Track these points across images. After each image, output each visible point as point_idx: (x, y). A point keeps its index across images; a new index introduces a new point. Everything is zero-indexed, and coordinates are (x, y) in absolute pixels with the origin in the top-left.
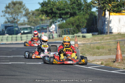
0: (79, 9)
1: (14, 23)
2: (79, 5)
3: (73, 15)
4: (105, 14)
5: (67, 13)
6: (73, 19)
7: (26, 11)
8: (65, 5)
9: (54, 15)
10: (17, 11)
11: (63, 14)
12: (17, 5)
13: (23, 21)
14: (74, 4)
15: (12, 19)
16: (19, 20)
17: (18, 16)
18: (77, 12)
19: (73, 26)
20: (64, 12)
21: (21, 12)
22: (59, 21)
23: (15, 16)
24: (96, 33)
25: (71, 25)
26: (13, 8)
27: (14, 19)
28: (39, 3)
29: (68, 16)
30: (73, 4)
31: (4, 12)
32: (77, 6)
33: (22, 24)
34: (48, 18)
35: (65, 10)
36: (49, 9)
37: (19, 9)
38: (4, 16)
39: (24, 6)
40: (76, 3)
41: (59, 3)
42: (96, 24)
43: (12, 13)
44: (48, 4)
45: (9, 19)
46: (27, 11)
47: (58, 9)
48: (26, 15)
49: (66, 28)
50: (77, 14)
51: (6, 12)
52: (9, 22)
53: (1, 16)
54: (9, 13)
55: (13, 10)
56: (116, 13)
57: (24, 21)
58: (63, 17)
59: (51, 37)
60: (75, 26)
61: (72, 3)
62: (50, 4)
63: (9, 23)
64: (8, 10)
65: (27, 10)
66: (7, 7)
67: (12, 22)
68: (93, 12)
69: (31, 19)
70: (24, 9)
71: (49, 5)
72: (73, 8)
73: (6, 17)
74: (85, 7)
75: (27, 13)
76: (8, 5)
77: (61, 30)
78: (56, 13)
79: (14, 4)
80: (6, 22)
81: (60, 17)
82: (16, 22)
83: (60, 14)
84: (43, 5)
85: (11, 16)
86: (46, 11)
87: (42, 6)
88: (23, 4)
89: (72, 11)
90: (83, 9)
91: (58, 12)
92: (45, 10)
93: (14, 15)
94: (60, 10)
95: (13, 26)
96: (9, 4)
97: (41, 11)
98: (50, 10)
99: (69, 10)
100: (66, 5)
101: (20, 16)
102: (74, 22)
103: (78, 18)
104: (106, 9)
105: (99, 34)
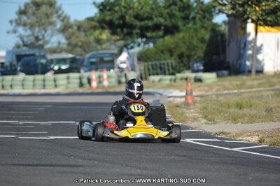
0: (186, 18)
1: (38, 47)
2: (184, 7)
3: (171, 30)
4: (244, 29)
5: (157, 27)
6: (171, 40)
7: (63, 21)
8: (152, 9)
9: (129, 30)
10: (44, 20)
11: (147, 28)
12: (44, 8)
13: (56, 45)
14: (173, 7)
15: (32, 39)
16: (48, 42)
17: (45, 31)
18: (180, 23)
19: (171, 56)
20: (150, 23)
21: (52, 24)
22: (139, 45)
24: (225, 72)
25: (167, 55)
26: (34, 14)
27: (37, 39)
28: (94, 3)
29: (161, 33)
30: (170, 5)
31: (14, 24)
32: (179, 11)
33: (54, 51)
34: (115, 37)
35: (152, 19)
36: (116, 16)
37: (47, 16)
38: (15, 31)
39: (60, 9)
40: (179, 3)
41: (140, 3)
42: (224, 51)
43: (32, 26)
44: (115, 6)
45: (26, 39)
46: (66, 20)
47: (137, 17)
49: (156, 60)
50: (181, 28)
51: (18, 23)
52: (25, 45)
53: (8, 32)
54: (25, 25)
55: (33, 19)
56: (272, 26)
57: (59, 43)
58: (149, 34)
59: (123, 79)
60: (175, 56)
61: (168, 4)
62: (120, 5)
63: (25, 48)
64: (24, 18)
65: (65, 19)
66: (22, 12)
67: (31, 46)
68: (216, 25)
69: (74, 40)
70: (59, 17)
71: (117, 8)
72: (171, 16)
73: (17, 34)
74: (198, 13)
75: (65, 26)
76: (23, 8)
77: (146, 64)
78: (132, 27)
79: (37, 5)
80: (18, 46)
81: (142, 36)
82: (42, 47)
83: (141, 28)
84: (103, 7)
85: (29, 32)
86: (111, 20)
87: (101, 10)
88: (58, 5)
89: (168, 23)
90: (194, 18)
91: (138, 23)
92: (108, 18)
93: (37, 30)
94: (142, 20)
95: (33, 55)
96: (26, 5)
97: (99, 22)
98: (119, 19)
99: (162, 20)
100: (156, 8)
101: (49, 32)
102: (173, 46)
103: (183, 38)
104: (248, 18)
105: (230, 74)
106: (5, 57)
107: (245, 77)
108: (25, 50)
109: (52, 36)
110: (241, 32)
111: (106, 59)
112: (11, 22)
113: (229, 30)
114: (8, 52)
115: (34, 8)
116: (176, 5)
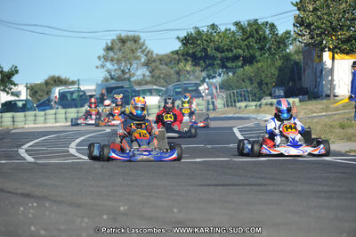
0: (262, 49)
1: (124, 79)
2: (260, 39)
3: (249, 60)
4: (321, 57)
5: (236, 58)
6: (251, 69)
7: (146, 55)
8: (231, 41)
9: (211, 62)
10: (130, 55)
11: (228, 59)
12: (129, 44)
13: (141, 77)
14: (250, 39)
15: (119, 73)
16: (134, 75)
17: (131, 65)
18: (257, 54)
19: (252, 84)
20: (230, 55)
21: (137, 58)
22: (220, 75)
23: (126, 66)
24: (306, 97)
25: (248, 82)
26: (120, 50)
27: (123, 71)
28: (178, 38)
29: (240, 64)
30: (248, 38)
31: (102, 60)
32: (256, 43)
33: (139, 84)
34: (198, 69)
35: (232, 51)
36: (199, 49)
37: (133, 51)
38: (103, 66)
39: (144, 45)
40: (256, 36)
41: (220, 37)
42: (300, 79)
43: (119, 61)
44: (197, 40)
45: (113, 73)
46: (149, 55)
47: (217, 49)
48: (147, 64)
49: (237, 88)
50: (259, 58)
51: (106, 59)
52: (112, 79)
53: (97, 67)
54: (112, 60)
55: (120, 55)
56: (347, 53)
57: (144, 75)
58: (229, 65)
59: (211, 107)
60: (255, 84)
61: (245, 37)
62: (201, 39)
63: (113, 81)
64: (111, 54)
65: (148, 53)
66: (109, 49)
67: (119, 79)
68: (289, 54)
69: (157, 73)
70: (143, 52)
71: (199, 42)
72: (249, 47)
73: (106, 69)
74: (273, 44)
75: (149, 60)
76: (110, 45)
77: (228, 92)
78: (214, 58)
79: (123, 41)
80: (107, 80)
81: (223, 66)
82: (129, 79)
83: (222, 59)
84: (186, 41)
85: (116, 67)
86: (194, 53)
87: (184, 44)
88: (142, 41)
89: (246, 53)
90: (270, 48)
91: (219, 55)
92: (191, 51)
93: (123, 64)
94: (222, 52)
95: (122, 87)
96: (113, 41)
97: (183, 55)
98: (201, 51)
99: (241, 51)
100: (235, 41)
101: (135, 66)
102: (253, 75)
103: (262, 66)
104: (326, 47)
105: (309, 99)
106: (95, 90)
107: (325, 101)
108: (113, 83)
109: (137, 69)
110: (317, 60)
111: (190, 89)
112: (99, 58)
113: (304, 59)
114: (98, 85)
115: (120, 45)
116: (253, 37)
